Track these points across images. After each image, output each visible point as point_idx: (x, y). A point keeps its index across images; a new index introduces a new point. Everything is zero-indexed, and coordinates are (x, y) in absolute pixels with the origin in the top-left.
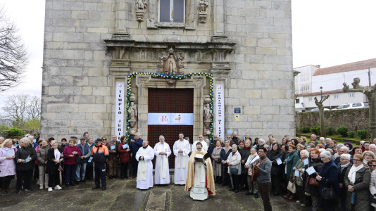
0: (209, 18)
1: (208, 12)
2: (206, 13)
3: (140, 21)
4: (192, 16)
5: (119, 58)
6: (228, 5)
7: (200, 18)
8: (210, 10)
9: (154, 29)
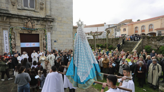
0: (44, 8)
1: (44, 6)
2: (43, 6)
3: (13, 5)
4: (37, 7)
5: (4, 20)
6: (52, 5)
7: (41, 8)
8: (45, 5)
9: (21, 9)
